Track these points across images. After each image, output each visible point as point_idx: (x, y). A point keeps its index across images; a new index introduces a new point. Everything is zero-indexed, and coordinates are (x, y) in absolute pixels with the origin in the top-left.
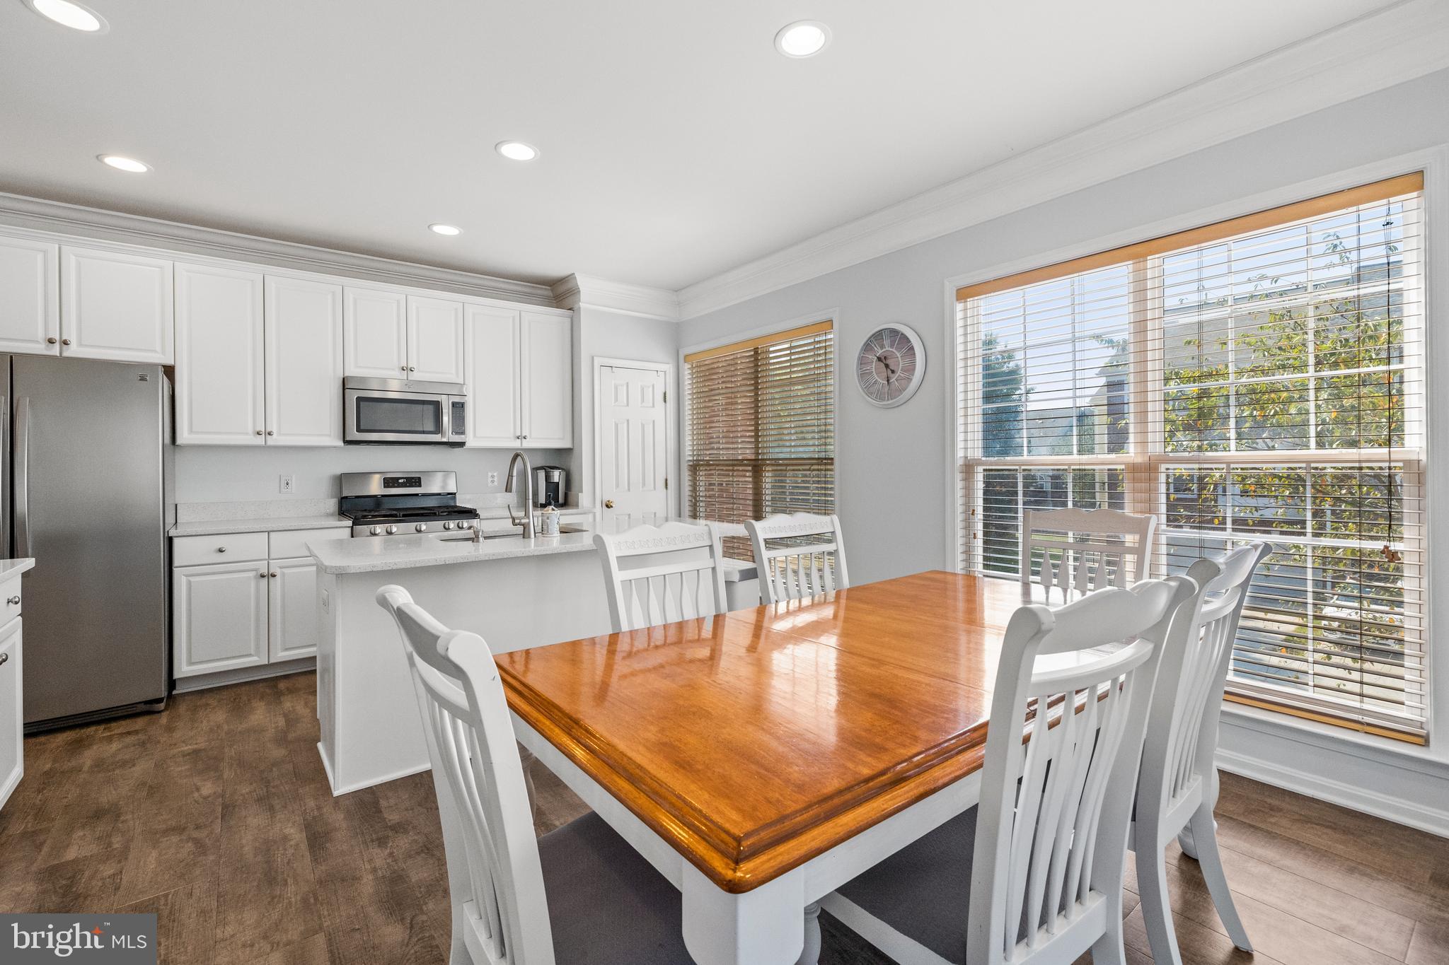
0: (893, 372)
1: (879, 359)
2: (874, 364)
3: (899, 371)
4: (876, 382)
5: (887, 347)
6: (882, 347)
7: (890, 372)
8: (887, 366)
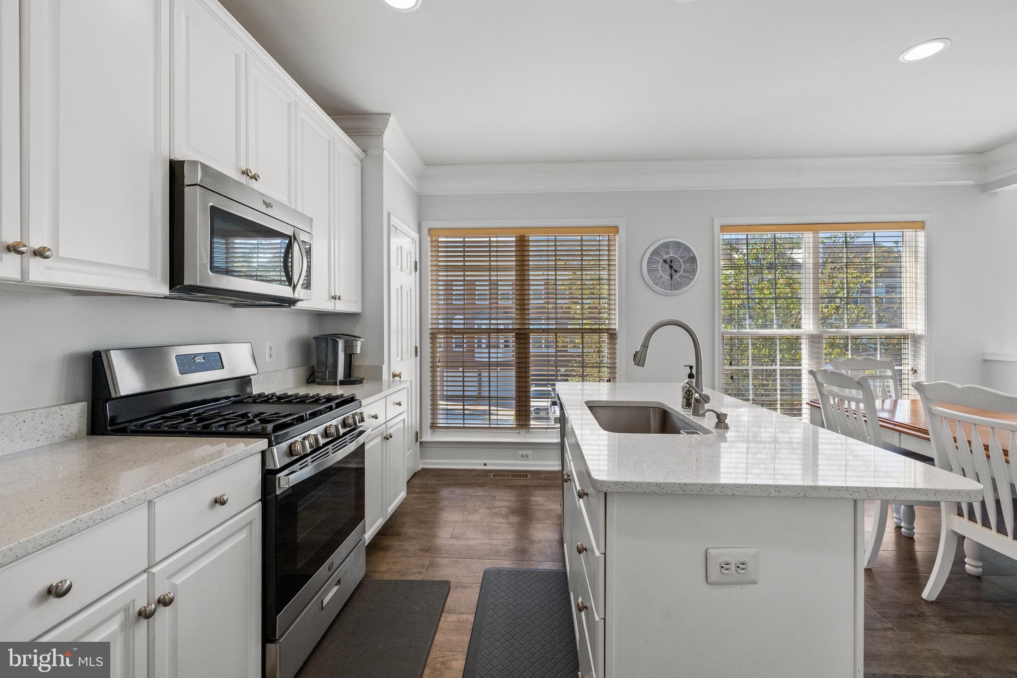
0: (676, 271)
1: (665, 261)
2: (660, 264)
3: (681, 271)
4: (661, 277)
5: (671, 254)
6: (668, 253)
7: (673, 271)
8: (671, 267)
